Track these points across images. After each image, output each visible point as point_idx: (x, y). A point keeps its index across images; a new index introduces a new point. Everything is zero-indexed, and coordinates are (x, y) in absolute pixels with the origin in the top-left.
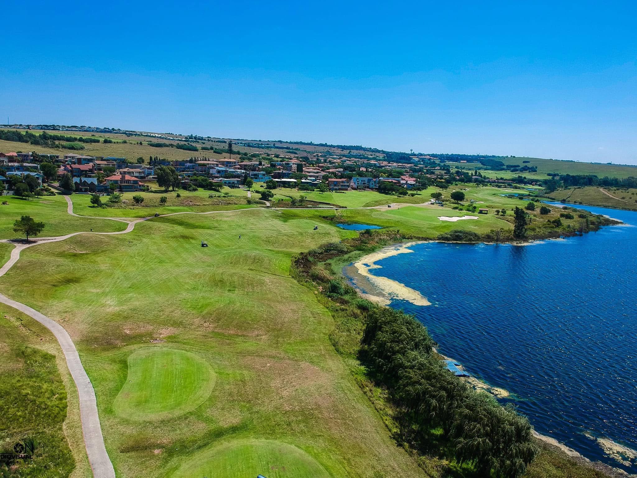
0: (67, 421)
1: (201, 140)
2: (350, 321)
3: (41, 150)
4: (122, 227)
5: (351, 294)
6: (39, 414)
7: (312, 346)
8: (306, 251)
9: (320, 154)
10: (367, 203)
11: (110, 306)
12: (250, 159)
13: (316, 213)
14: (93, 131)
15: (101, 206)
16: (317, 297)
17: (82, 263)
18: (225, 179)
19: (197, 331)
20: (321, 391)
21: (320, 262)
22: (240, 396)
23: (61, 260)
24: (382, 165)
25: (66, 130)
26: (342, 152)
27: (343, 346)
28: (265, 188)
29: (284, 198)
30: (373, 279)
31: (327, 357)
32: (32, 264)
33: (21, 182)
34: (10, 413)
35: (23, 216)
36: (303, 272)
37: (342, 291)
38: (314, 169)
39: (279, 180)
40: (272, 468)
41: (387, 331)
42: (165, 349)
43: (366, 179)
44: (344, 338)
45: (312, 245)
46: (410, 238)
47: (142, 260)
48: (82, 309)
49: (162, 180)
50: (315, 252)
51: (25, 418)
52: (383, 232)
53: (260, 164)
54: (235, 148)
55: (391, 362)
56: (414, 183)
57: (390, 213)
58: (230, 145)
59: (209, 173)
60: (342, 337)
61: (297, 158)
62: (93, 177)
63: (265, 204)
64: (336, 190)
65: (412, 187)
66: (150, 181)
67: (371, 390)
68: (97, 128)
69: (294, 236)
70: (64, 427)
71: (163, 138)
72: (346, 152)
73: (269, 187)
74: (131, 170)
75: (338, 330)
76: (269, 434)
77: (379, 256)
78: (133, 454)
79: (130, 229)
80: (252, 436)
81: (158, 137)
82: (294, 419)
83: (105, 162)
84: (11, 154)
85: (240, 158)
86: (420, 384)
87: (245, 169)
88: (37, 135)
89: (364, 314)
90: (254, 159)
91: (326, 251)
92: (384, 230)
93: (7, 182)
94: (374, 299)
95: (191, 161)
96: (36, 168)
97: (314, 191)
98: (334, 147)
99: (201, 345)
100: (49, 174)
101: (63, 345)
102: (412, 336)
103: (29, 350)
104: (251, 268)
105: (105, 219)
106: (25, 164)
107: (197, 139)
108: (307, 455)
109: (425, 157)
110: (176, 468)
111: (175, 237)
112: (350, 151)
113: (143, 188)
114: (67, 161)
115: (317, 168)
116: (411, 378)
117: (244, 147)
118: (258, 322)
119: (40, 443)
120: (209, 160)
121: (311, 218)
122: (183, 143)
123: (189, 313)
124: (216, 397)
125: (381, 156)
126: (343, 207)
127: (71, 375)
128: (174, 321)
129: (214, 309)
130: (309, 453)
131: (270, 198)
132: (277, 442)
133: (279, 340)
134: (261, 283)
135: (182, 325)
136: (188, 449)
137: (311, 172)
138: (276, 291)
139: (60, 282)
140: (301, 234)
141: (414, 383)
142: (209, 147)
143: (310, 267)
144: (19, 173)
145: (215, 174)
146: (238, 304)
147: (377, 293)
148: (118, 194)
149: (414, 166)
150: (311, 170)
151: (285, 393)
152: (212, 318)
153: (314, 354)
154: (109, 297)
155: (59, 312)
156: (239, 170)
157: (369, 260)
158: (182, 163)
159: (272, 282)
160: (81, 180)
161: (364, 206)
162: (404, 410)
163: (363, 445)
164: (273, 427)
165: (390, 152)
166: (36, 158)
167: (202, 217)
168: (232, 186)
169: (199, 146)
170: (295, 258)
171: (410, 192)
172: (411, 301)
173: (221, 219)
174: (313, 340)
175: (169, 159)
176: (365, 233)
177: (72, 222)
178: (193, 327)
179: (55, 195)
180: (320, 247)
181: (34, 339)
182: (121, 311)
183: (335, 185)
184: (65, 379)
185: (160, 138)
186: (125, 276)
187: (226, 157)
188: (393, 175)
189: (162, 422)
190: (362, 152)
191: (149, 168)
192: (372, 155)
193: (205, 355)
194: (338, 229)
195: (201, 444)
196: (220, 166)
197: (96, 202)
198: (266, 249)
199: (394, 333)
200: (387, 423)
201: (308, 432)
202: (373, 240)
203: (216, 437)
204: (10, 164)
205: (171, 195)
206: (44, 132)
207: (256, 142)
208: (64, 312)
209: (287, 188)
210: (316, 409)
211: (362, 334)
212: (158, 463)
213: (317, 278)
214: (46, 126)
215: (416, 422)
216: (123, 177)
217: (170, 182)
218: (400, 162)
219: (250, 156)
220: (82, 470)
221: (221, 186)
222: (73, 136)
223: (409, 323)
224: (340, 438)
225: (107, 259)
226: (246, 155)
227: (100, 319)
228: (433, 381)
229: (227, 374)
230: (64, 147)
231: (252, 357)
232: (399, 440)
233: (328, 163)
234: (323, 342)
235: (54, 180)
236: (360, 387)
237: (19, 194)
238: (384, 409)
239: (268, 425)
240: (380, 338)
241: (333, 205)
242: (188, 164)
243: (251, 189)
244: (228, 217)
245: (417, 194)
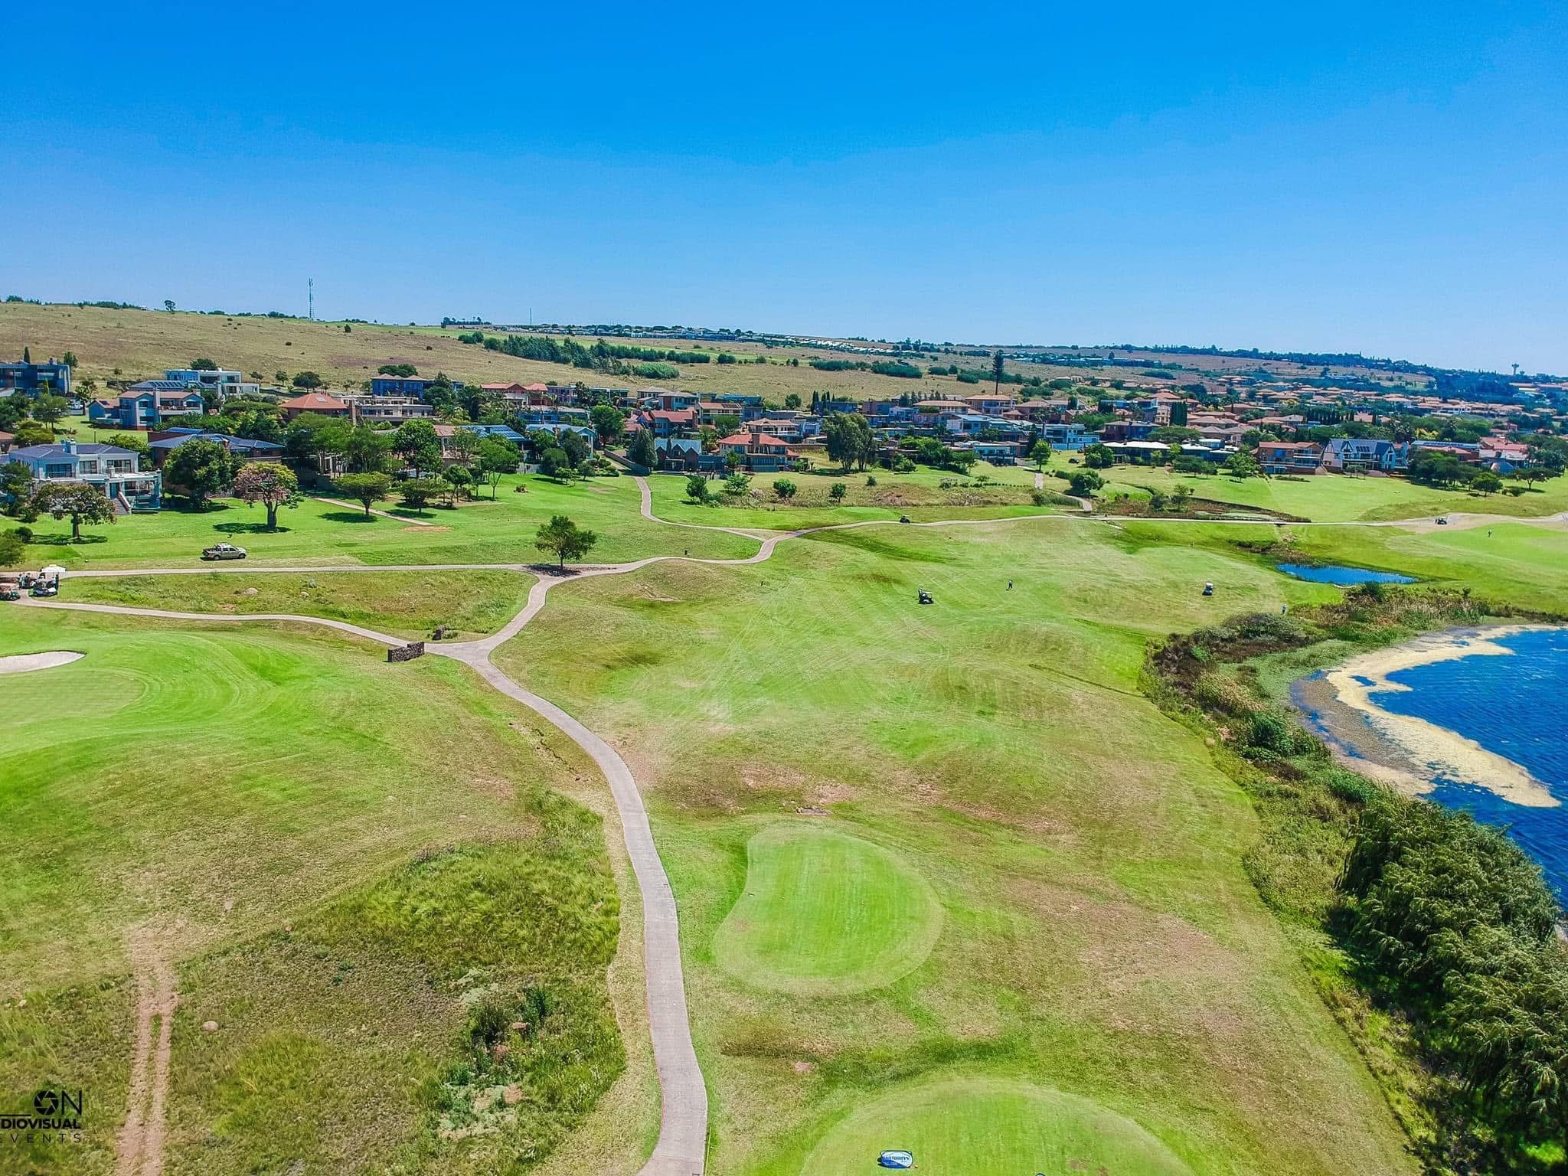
0: (616, 963)
1: (929, 351)
2: (1306, 827)
3: (592, 380)
4: (747, 550)
5: (1312, 755)
6: (562, 939)
7: (1193, 877)
8: (1187, 631)
9: (1239, 378)
10: (1373, 511)
11: (717, 721)
12: (1046, 394)
13: (1220, 533)
14: (696, 338)
15: (707, 502)
16: (1212, 754)
17: (664, 623)
18: (982, 444)
19: (902, 800)
20: (1213, 997)
21: (1225, 662)
22: (1001, 972)
23: (623, 613)
24: (1421, 406)
25: (645, 336)
26: (1300, 372)
27: (1282, 890)
28: (1080, 464)
29: (1130, 491)
30: (1383, 722)
31: (1236, 912)
32: (568, 618)
33: (554, 446)
34: (505, 929)
35: (555, 518)
36: (1175, 684)
37: (1287, 744)
38: (1219, 417)
39: (1121, 445)
40: (1074, 1165)
41: (1418, 865)
42: (827, 831)
43: (1372, 444)
44: (1287, 870)
45: (1208, 617)
46: (1505, 613)
47: (787, 626)
48: (660, 721)
49: (838, 446)
50: (1213, 637)
51: (532, 943)
52: (1420, 593)
53: (1072, 405)
54: (1009, 368)
55: (1424, 950)
56: (1523, 457)
57: (1442, 541)
58: (999, 360)
59: (942, 429)
60: (1282, 867)
61: (1173, 388)
62: (695, 437)
63: (1078, 504)
64: (1279, 471)
65: (1514, 469)
66: (811, 448)
67: (1358, 1017)
68: (706, 331)
69: (1153, 590)
70: (610, 976)
71: (843, 350)
72: (1315, 372)
73: (1092, 463)
74: (772, 423)
75: (1268, 847)
76: (1069, 1078)
77: (1405, 657)
78: (748, 1062)
79: (764, 554)
80: (1026, 1076)
81: (831, 348)
82: (1138, 1054)
83: (719, 406)
84: (534, 387)
85: (1021, 393)
86: (1510, 1020)
87: (1032, 419)
88: (587, 346)
89: (1349, 811)
90: (1057, 393)
91: (1245, 635)
92: (1424, 586)
93: (528, 445)
94: (1381, 774)
95: (903, 402)
96: (583, 417)
97: (1215, 473)
98: (1278, 358)
99: (910, 835)
100: (607, 431)
101: (619, 798)
102: (1496, 887)
103: (552, 799)
104: (1037, 662)
105: (715, 531)
106: (561, 409)
107: (920, 349)
108: (1168, 1151)
109: (1559, 386)
110: (841, 1115)
111: (860, 577)
112: (1327, 370)
113: (795, 464)
114: (642, 403)
115: (1227, 414)
116: (1481, 999)
117: (1034, 365)
118: (1052, 797)
119: (558, 1004)
120: (945, 399)
121: (1204, 544)
122: (887, 359)
123: (884, 754)
124: (940, 964)
125: (1421, 383)
126: (1298, 520)
127: (630, 865)
128: (851, 770)
129: (944, 754)
130: (1174, 1147)
131: (1093, 492)
132: (1090, 1104)
133: (1104, 850)
134: (1062, 704)
135: (868, 782)
136: (871, 1074)
137: (1210, 425)
138: (1101, 727)
139: (620, 661)
140: (1175, 585)
141: (1488, 1016)
142: (947, 367)
143: (1197, 675)
144: (550, 427)
145: (957, 431)
146: (1002, 748)
147: (1392, 759)
148: (742, 476)
149: (1524, 410)
150: (1211, 420)
151: (1115, 986)
152: (938, 774)
153: (1199, 898)
154: (714, 702)
155: (616, 724)
156: (1018, 422)
157: (1371, 667)
158: (883, 407)
159: (1091, 704)
160: (669, 444)
161: (1365, 518)
162: (1455, 1083)
163: (1325, 1157)
164: (1080, 1064)
165: (1449, 372)
166: (584, 398)
167: (925, 533)
168: (999, 460)
169: (923, 366)
170: (1156, 648)
171: (1506, 483)
172: (1496, 792)
173: (966, 539)
174: (1198, 864)
175: (856, 399)
176: (1364, 593)
177: (649, 534)
178: (893, 789)
179: (617, 475)
180: (1228, 624)
181: (563, 776)
182: (737, 734)
183: (1278, 460)
184: (619, 869)
185: (837, 349)
186: (750, 657)
187: (986, 392)
188: (1454, 434)
189: (816, 999)
190: (1360, 372)
191: (809, 419)
192: (1391, 380)
193: (919, 860)
194: (1282, 578)
195: (902, 1071)
196: (970, 411)
197: (697, 491)
198: (1078, 620)
199: (1438, 872)
200: (1401, 1112)
201: (1174, 1093)
202: (1385, 611)
203: (938, 1061)
204: (533, 408)
205: (855, 482)
206: (602, 342)
207: (1064, 352)
208: (625, 726)
209: (1141, 464)
210: (1198, 1040)
211: (1340, 864)
212: (803, 1094)
213: (1211, 703)
214: (605, 327)
215: (1487, 1121)
216: (756, 438)
217: (855, 449)
218: (1477, 400)
219: (1046, 386)
220: (638, 1078)
221: (969, 460)
222: (657, 350)
223: (1486, 849)
224: (1261, 1125)
225: (716, 617)
226: (1037, 385)
227: (696, 748)
228: (1551, 1015)
229: (970, 913)
230: (638, 373)
231: (1035, 883)
232: (1433, 1160)
233: (1259, 400)
234: (1225, 874)
235: (617, 443)
236: (1327, 1003)
237: (549, 471)
238: (1394, 1072)
239: (1069, 1057)
240: (1396, 881)
241: (1270, 512)
242: (897, 409)
243: (1044, 468)
244: (982, 535)
245: (1530, 490)
